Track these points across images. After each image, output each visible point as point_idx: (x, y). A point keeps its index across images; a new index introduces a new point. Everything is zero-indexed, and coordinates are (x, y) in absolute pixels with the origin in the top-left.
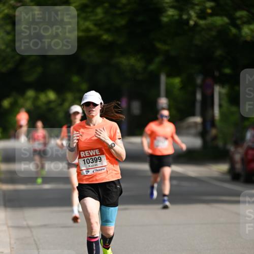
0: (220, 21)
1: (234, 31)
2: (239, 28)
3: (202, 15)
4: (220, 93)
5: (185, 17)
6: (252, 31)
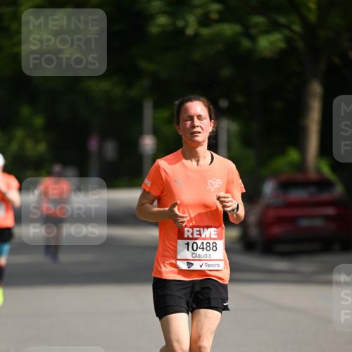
0: (229, 29)
1: (246, 43)
3: (205, 21)
5: (180, 23)
6: (272, 43)
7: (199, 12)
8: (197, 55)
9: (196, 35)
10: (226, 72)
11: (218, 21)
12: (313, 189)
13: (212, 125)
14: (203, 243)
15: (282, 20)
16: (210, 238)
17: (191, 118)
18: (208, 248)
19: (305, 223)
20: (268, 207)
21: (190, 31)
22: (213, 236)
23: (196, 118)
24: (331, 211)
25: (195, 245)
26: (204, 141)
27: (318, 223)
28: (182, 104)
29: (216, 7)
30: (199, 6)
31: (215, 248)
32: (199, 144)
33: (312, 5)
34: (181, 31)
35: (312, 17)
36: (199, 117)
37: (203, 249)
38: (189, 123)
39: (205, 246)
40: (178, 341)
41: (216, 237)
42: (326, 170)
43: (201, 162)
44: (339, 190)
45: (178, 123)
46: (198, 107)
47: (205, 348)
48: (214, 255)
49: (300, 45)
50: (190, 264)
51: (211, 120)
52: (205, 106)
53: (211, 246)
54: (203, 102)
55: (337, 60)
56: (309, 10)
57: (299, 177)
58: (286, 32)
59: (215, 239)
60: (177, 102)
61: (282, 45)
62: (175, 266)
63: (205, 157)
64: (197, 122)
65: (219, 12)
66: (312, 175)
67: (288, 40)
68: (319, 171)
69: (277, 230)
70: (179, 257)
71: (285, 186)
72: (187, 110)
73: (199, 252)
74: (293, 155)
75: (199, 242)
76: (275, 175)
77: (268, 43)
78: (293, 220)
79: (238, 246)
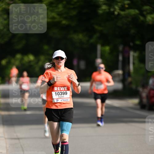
0: (134, 12)
1: (142, 18)
2: (145, 16)
3: (123, 8)
4: (133, 56)
5: (112, 10)
6: (153, 18)
7: (120, 4)
8: (119, 24)
9: (119, 14)
10: (132, 31)
11: (128, 8)
20: (151, 89)
21: (116, 13)
29: (127, 2)
30: (120, 2)
34: (113, 13)
65: (128, 4)
77: (151, 18)
79: (138, 107)
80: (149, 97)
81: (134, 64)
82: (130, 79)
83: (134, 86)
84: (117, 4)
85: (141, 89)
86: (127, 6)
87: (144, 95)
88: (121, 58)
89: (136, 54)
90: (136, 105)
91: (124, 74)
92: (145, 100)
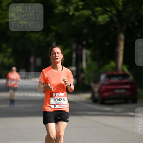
0: (87, 13)
1: (94, 19)
2: (96, 17)
3: (77, 9)
4: (86, 54)
5: (67, 10)
6: (104, 19)
7: (74, 5)
8: (74, 23)
9: (73, 15)
10: (85, 31)
11: (82, 9)
12: (121, 78)
13: (63, 56)
14: (59, 98)
15: (108, 9)
16: (62, 97)
17: (55, 53)
18: (61, 100)
19: (117, 91)
20: (103, 85)
21: (71, 13)
22: (63, 96)
23: (56, 53)
24: (128, 87)
25: (57, 99)
26: (60, 62)
27: (123, 91)
28: (52, 49)
29: (81, 3)
30: (74, 3)
31: (64, 100)
32: (58, 63)
33: (120, 3)
35: (120, 8)
36: (58, 53)
37: (59, 100)
38: (54, 55)
39: (60, 100)
40: (52, 133)
41: (64, 96)
42: (126, 70)
43: (58, 70)
44: (131, 78)
45: (51, 56)
46: (57, 50)
47: (61, 135)
48: (63, 102)
49: (115, 19)
50: (55, 106)
51: (62, 54)
52: (60, 49)
53: (62, 99)
54: (59, 48)
55: (130, 25)
56: (119, 5)
57: (115, 73)
58: (110, 14)
59: (64, 97)
60: (50, 48)
61: (108, 19)
62: (50, 107)
63: (60, 68)
64: (57, 55)
65: (82, 5)
66: (120, 72)
67: (111, 17)
68: (123, 70)
69: (106, 94)
70: (51, 104)
71: (109, 76)
72: (53, 51)
73: (58, 101)
74: (113, 64)
75: (58, 98)
76: (105, 72)
77: (102, 19)
78: (113, 90)
79: (91, 101)
80: (100, 92)
81: (87, 61)
82: (83, 75)
83: (86, 82)
84: (71, 5)
85: (93, 85)
86: (81, 7)
87: (96, 90)
88: (74, 56)
89: (89, 52)
90: (88, 99)
91: (77, 71)
92: (97, 95)
